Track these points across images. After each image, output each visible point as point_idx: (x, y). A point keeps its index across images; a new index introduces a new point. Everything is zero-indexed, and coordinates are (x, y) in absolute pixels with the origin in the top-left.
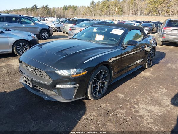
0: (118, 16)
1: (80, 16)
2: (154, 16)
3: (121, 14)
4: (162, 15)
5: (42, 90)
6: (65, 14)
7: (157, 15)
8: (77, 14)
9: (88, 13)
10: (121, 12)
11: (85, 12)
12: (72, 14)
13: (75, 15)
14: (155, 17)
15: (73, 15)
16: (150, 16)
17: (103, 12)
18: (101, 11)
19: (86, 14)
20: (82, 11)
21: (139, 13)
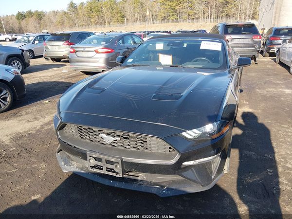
0: (118, 25)
1: (52, 28)
2: (172, 22)
3: (123, 22)
4: (184, 20)
5: (139, 178)
6: (23, 27)
7: (176, 20)
8: (45, 25)
9: (67, 21)
10: (122, 18)
11: (61, 21)
12: (35, 25)
13: (42, 28)
14: (174, 23)
15: (38, 27)
16: (167, 23)
17: (92, 20)
18: (89, 19)
19: (62, 24)
20: (53, 20)
21: (150, 19)
